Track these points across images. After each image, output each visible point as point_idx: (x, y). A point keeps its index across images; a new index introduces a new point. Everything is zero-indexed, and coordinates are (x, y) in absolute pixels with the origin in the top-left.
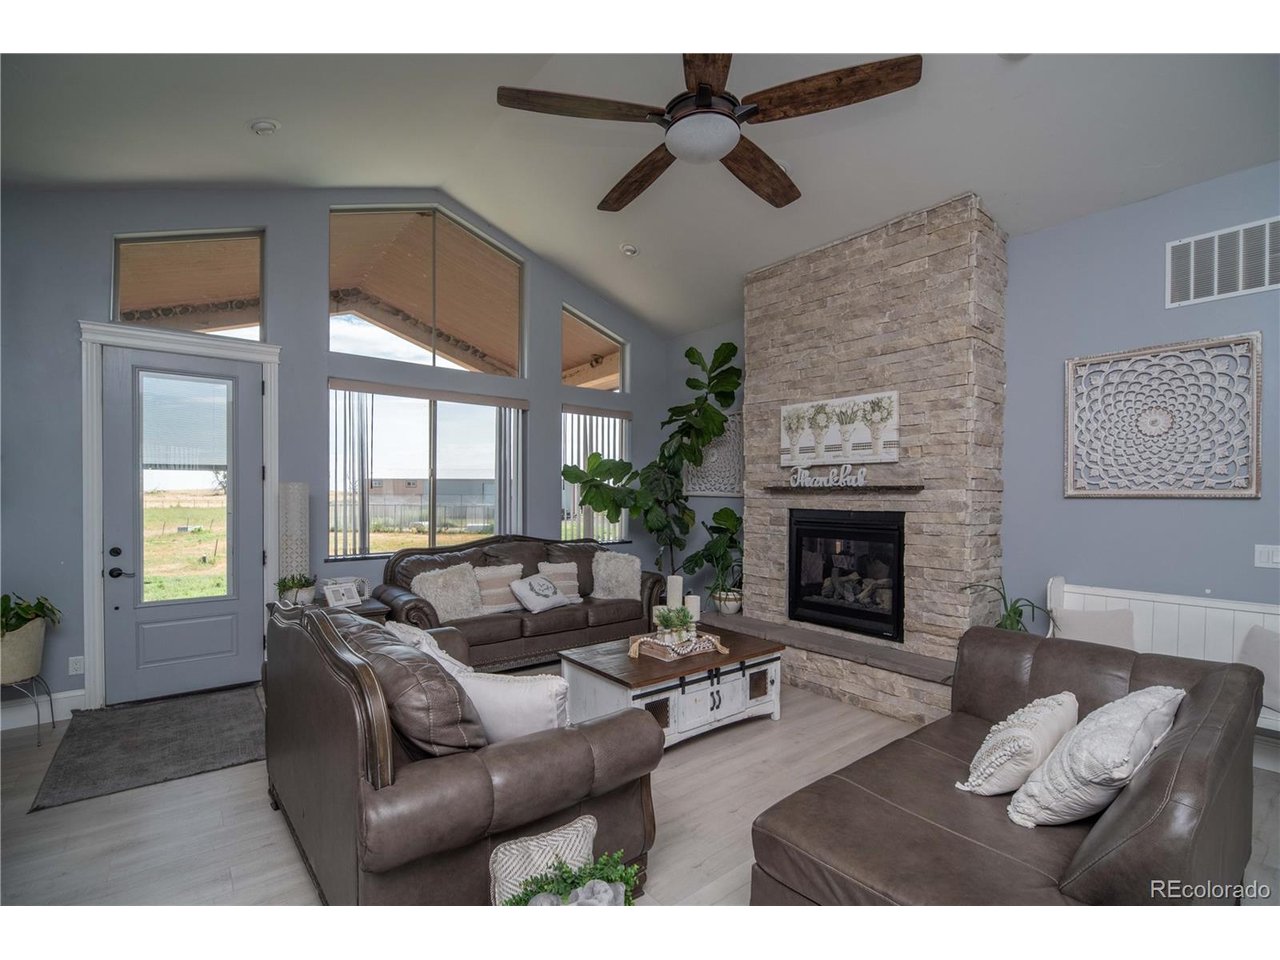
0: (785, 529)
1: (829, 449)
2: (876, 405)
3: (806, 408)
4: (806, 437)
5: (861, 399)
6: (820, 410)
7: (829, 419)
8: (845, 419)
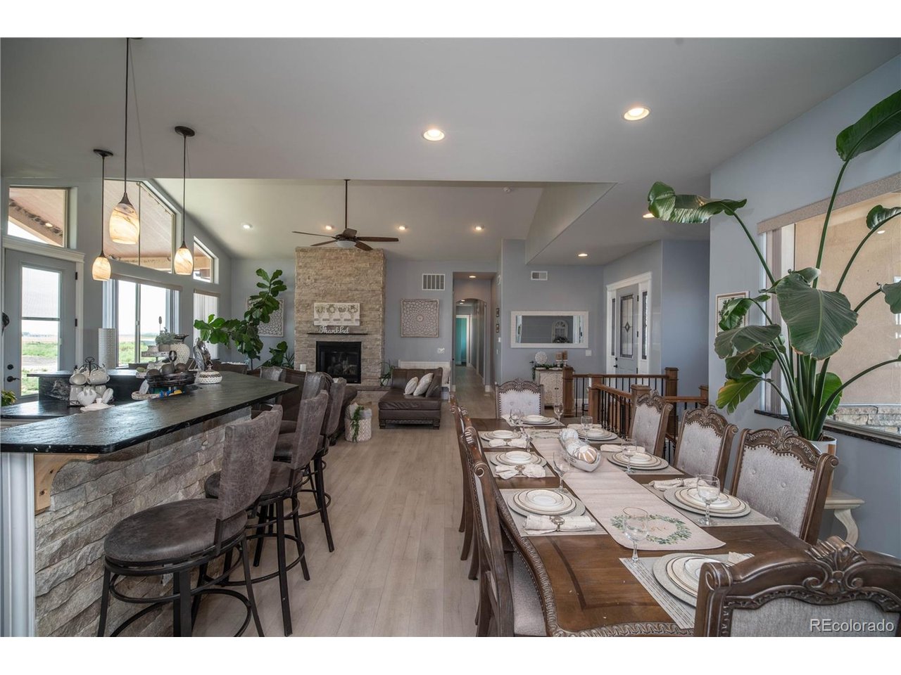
0: (315, 349)
1: (335, 320)
2: (353, 307)
3: (326, 305)
4: (326, 315)
5: (347, 304)
6: (331, 306)
7: (335, 310)
8: (341, 310)
